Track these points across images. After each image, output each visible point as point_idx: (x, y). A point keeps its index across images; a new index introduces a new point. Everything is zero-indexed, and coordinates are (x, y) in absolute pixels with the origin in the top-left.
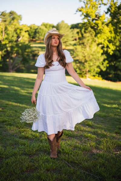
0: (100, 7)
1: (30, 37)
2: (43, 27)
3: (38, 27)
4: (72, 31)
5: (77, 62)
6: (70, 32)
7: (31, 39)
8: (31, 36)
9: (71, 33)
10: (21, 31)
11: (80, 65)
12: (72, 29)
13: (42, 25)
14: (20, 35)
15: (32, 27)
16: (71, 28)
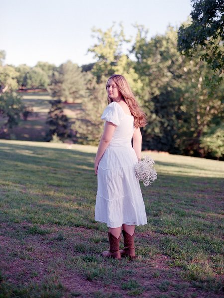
0: (121, 45)
1: (19, 85)
2: (39, 70)
3: (31, 68)
4: (84, 75)
5: (89, 124)
6: (81, 78)
7: (21, 87)
8: (21, 84)
9: (83, 79)
10: (7, 77)
11: (92, 129)
12: (84, 73)
13: (36, 66)
14: (5, 83)
15: (22, 69)
16: (82, 71)
